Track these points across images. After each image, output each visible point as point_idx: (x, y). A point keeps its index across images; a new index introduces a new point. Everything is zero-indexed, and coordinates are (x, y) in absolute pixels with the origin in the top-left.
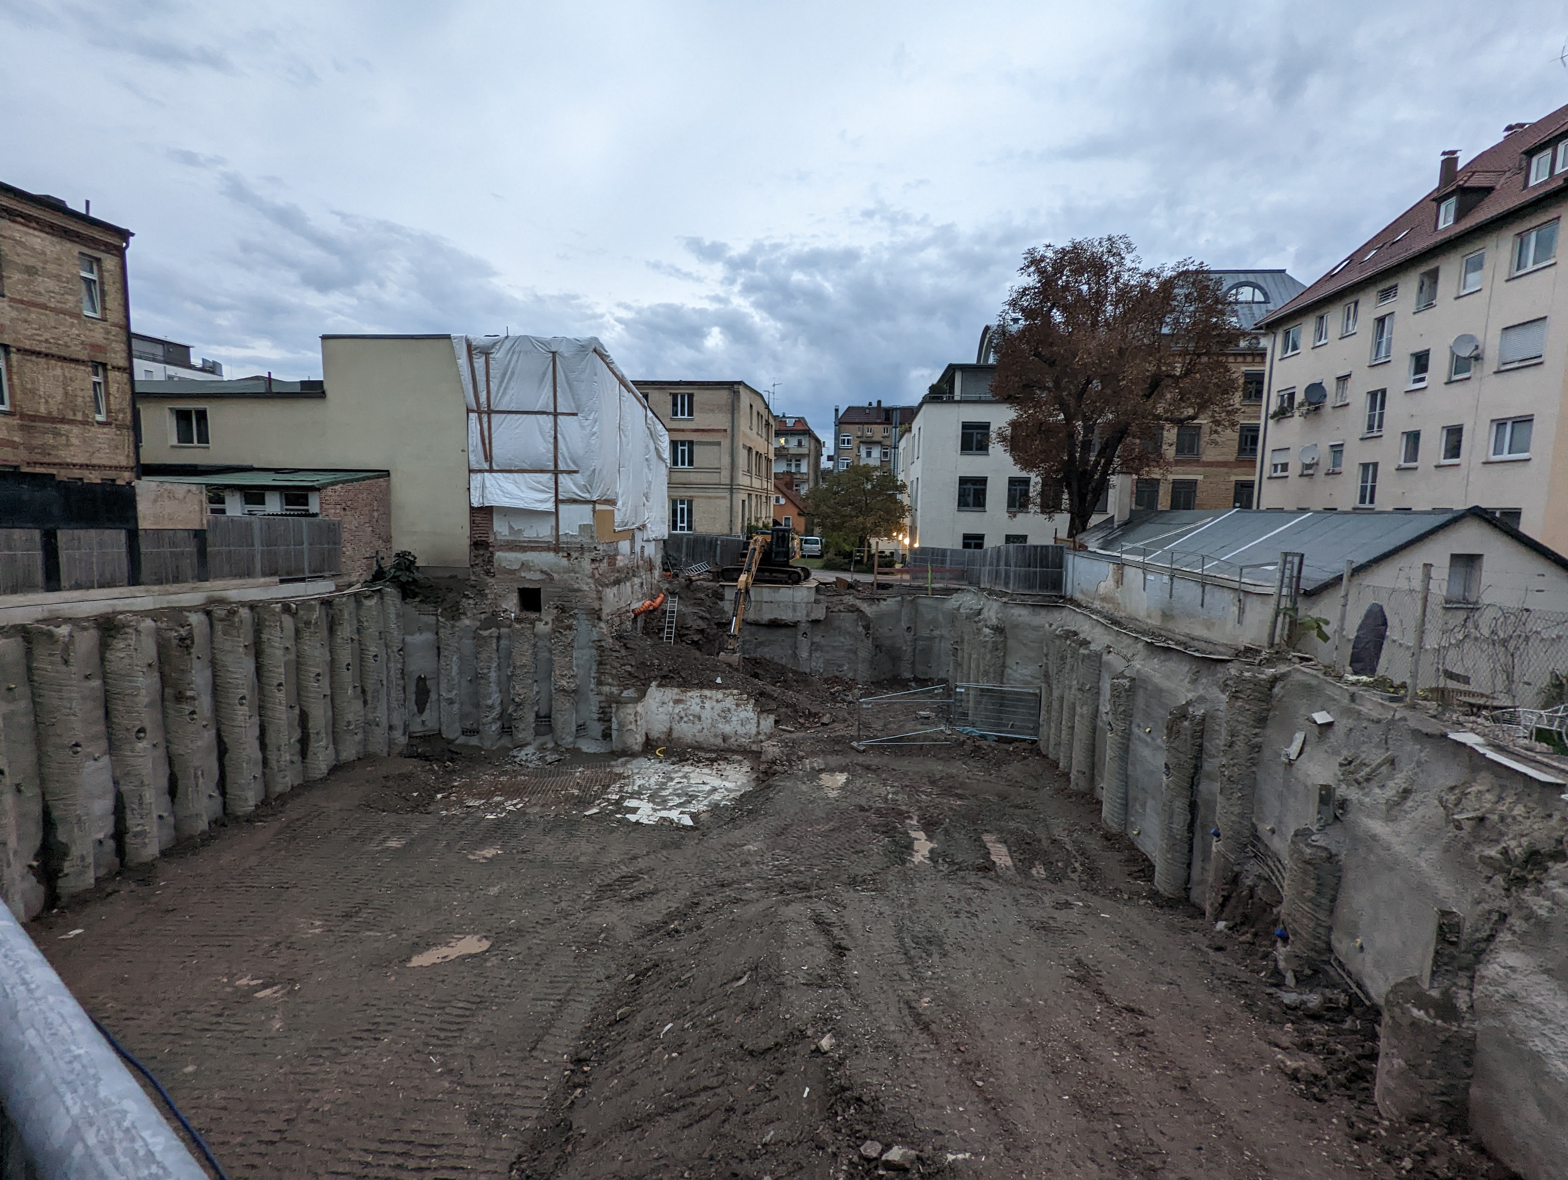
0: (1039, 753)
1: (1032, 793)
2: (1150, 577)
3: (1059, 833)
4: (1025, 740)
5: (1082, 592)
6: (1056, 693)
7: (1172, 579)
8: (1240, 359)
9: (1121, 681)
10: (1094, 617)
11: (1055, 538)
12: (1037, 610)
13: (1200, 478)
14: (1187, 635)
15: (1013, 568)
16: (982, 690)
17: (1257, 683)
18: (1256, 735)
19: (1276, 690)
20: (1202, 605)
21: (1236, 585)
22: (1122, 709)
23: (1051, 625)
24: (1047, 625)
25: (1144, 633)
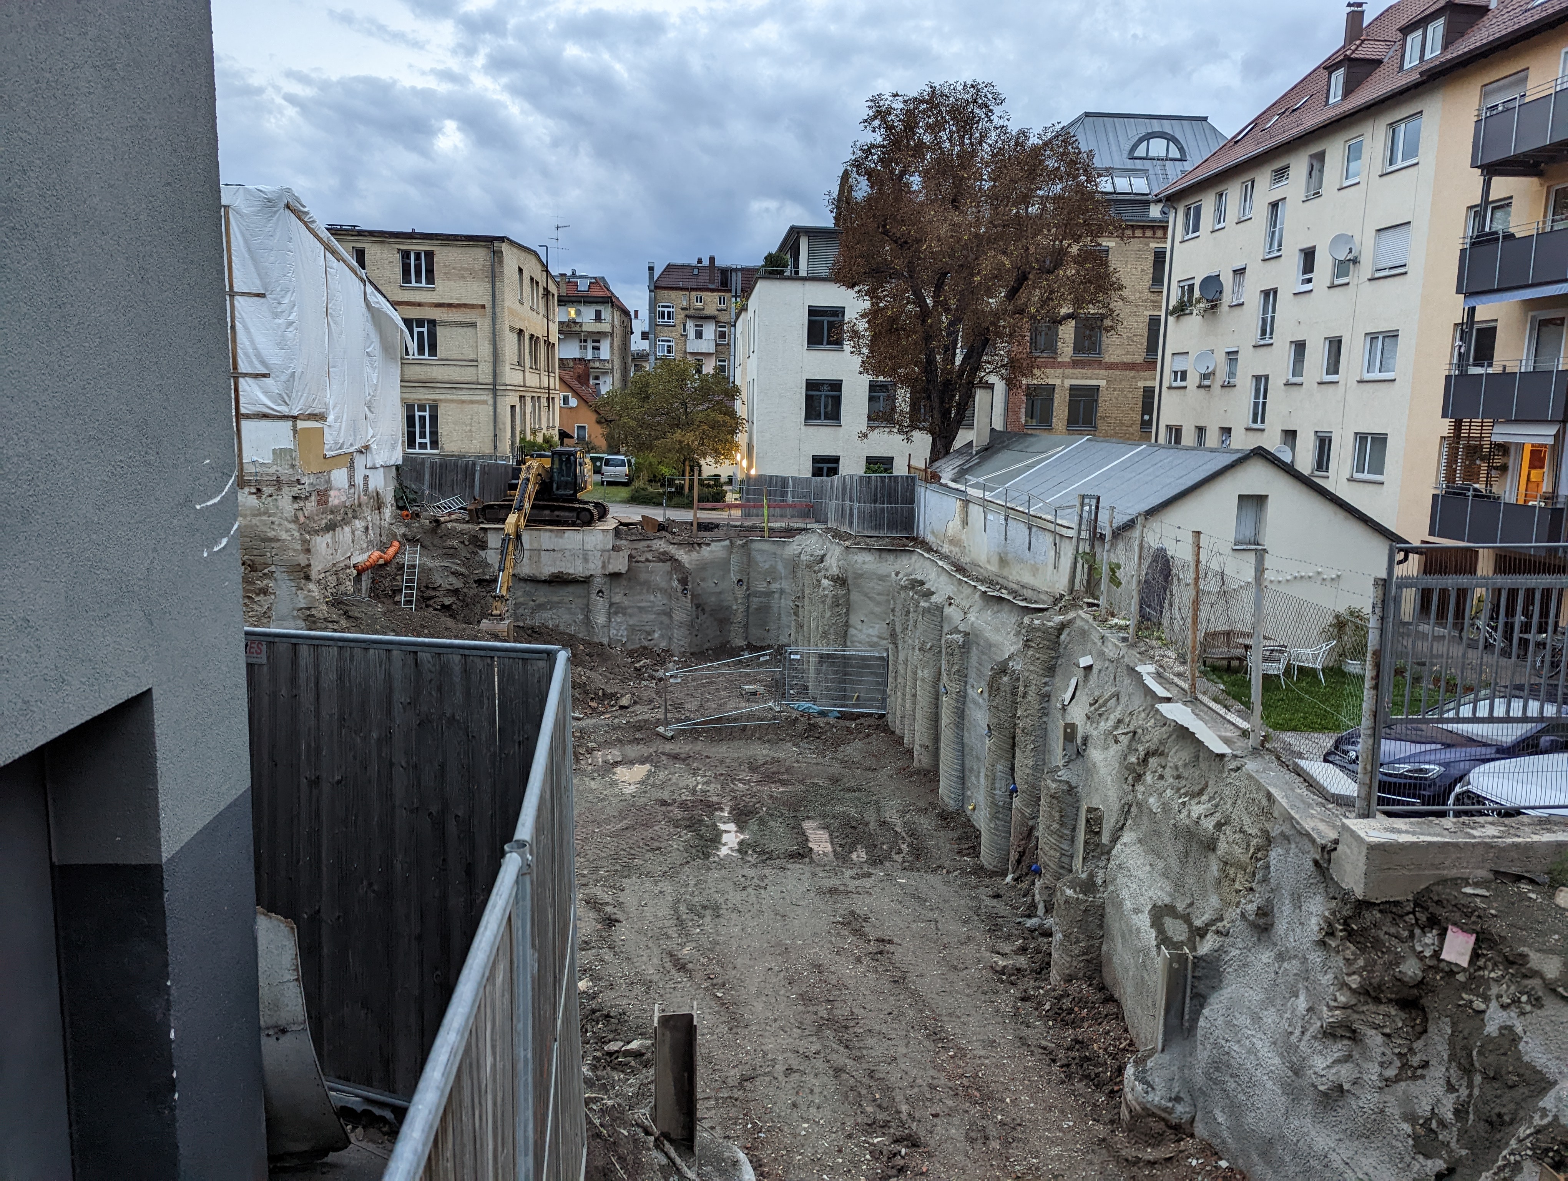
0: (887, 730)
1: (871, 775)
2: (990, 517)
3: (892, 816)
4: (870, 715)
5: (933, 532)
6: (901, 657)
7: (1006, 520)
8: (1149, 233)
9: (955, 636)
10: (940, 563)
11: (909, 466)
12: (884, 555)
13: (1102, 383)
14: (1018, 583)
15: (856, 505)
16: (821, 656)
17: (1045, 631)
18: (1045, 684)
19: (1062, 637)
20: (1029, 549)
21: (1051, 527)
22: (956, 668)
23: (897, 574)
24: (893, 574)
25: (983, 581)
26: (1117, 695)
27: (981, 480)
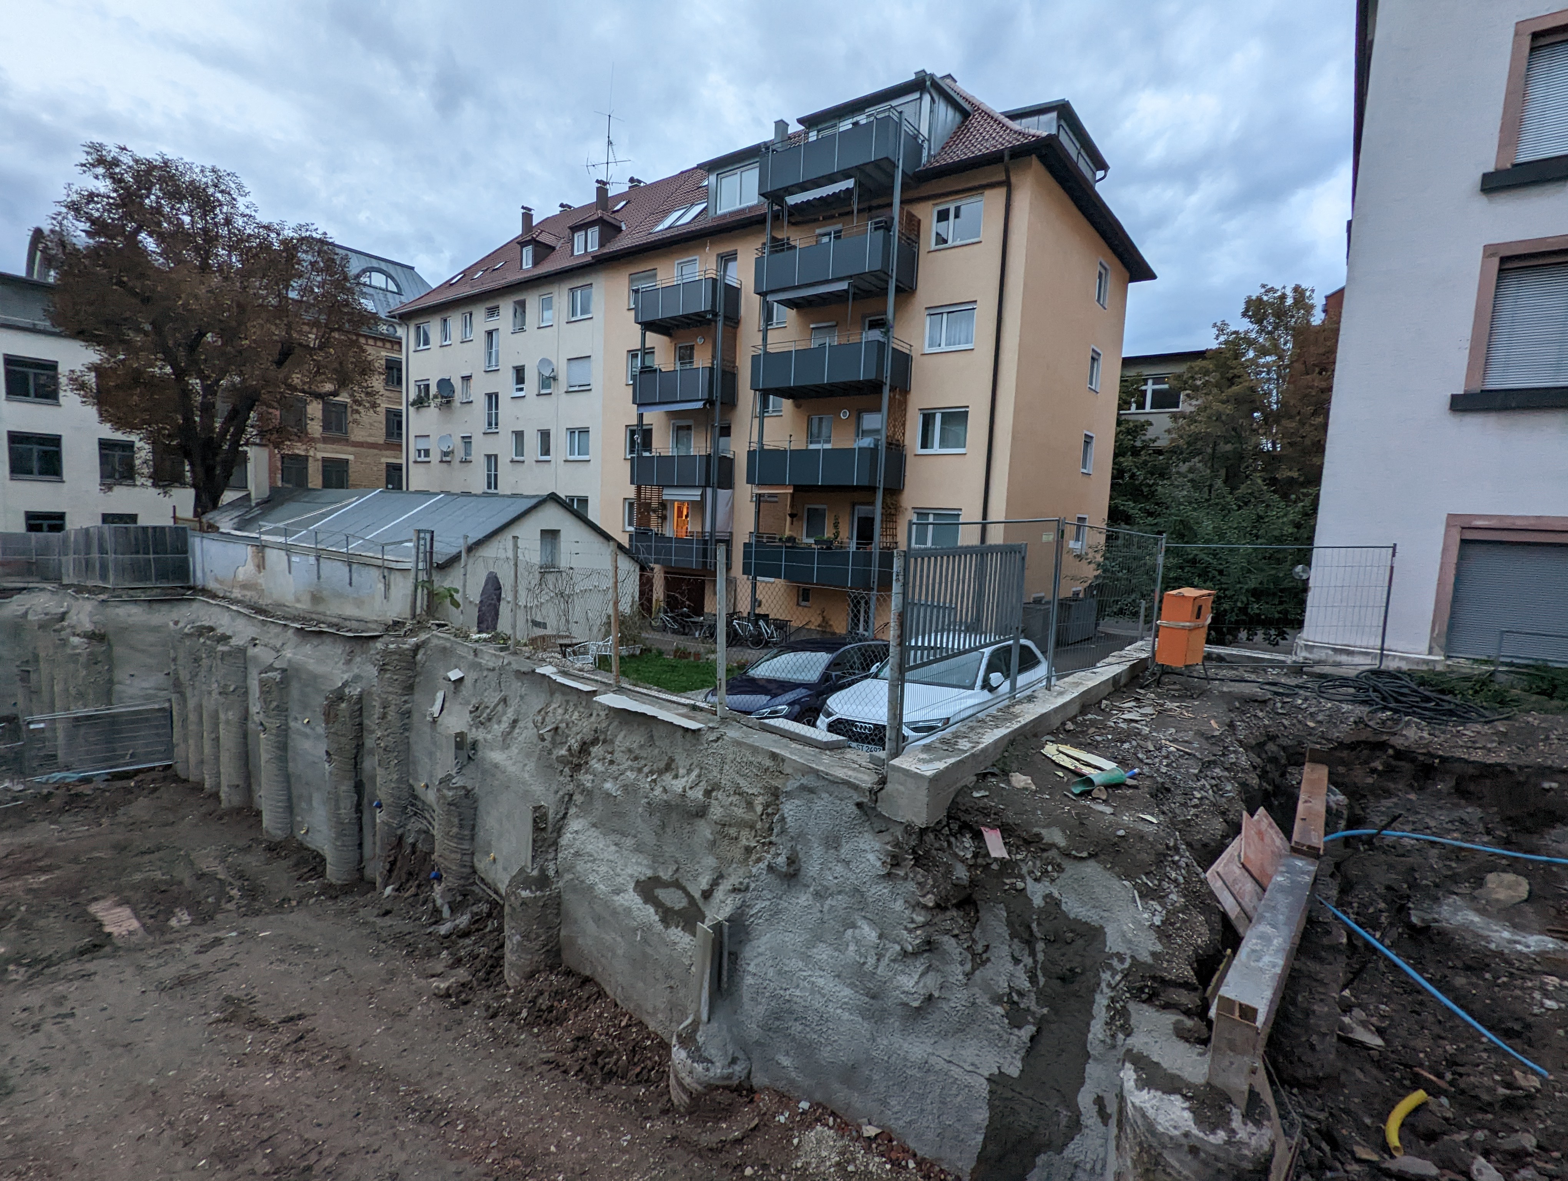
0: (177, 779)
1: (169, 829)
2: (295, 559)
3: (209, 863)
4: (153, 769)
5: (216, 580)
6: (191, 703)
7: (318, 560)
9: (270, 674)
10: (234, 608)
11: (174, 517)
12: (155, 606)
13: (351, 457)
14: (339, 616)
15: (111, 556)
16: (77, 719)
17: (402, 653)
18: (405, 702)
19: (419, 657)
20: (350, 584)
21: (380, 562)
22: (275, 704)
23: (176, 623)
24: (171, 624)
25: (295, 619)
26: (504, 700)
27: (281, 525)
